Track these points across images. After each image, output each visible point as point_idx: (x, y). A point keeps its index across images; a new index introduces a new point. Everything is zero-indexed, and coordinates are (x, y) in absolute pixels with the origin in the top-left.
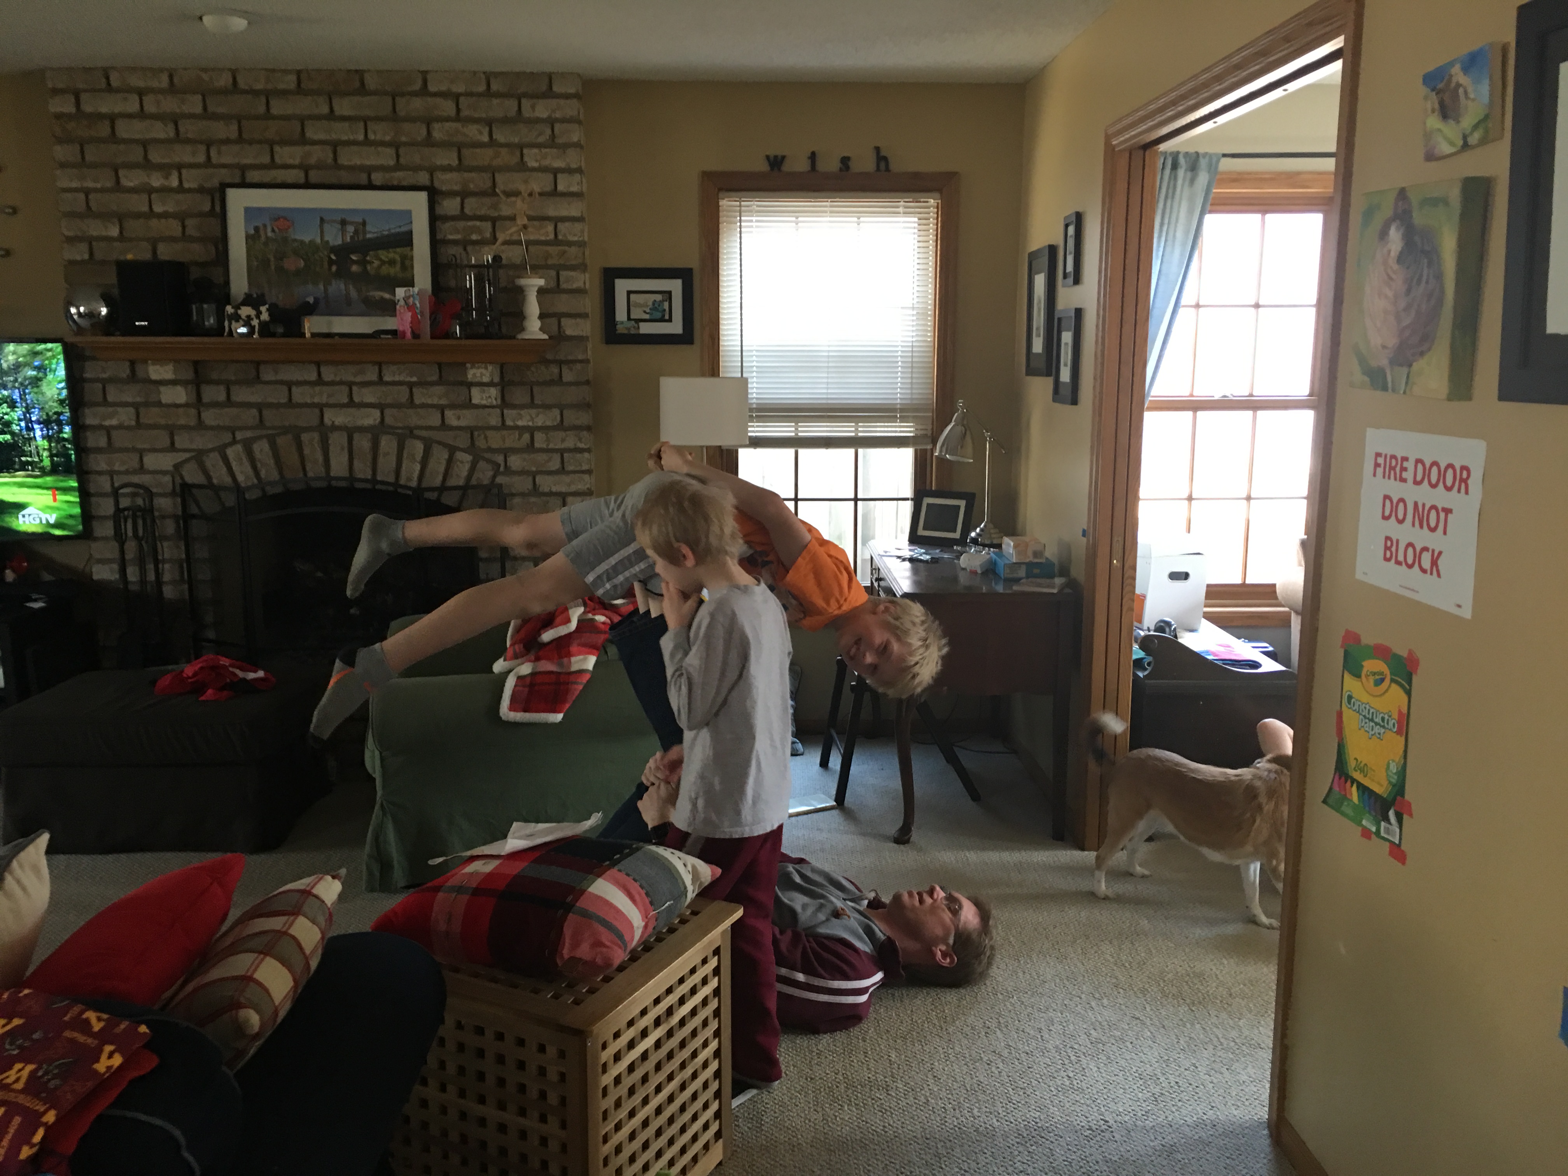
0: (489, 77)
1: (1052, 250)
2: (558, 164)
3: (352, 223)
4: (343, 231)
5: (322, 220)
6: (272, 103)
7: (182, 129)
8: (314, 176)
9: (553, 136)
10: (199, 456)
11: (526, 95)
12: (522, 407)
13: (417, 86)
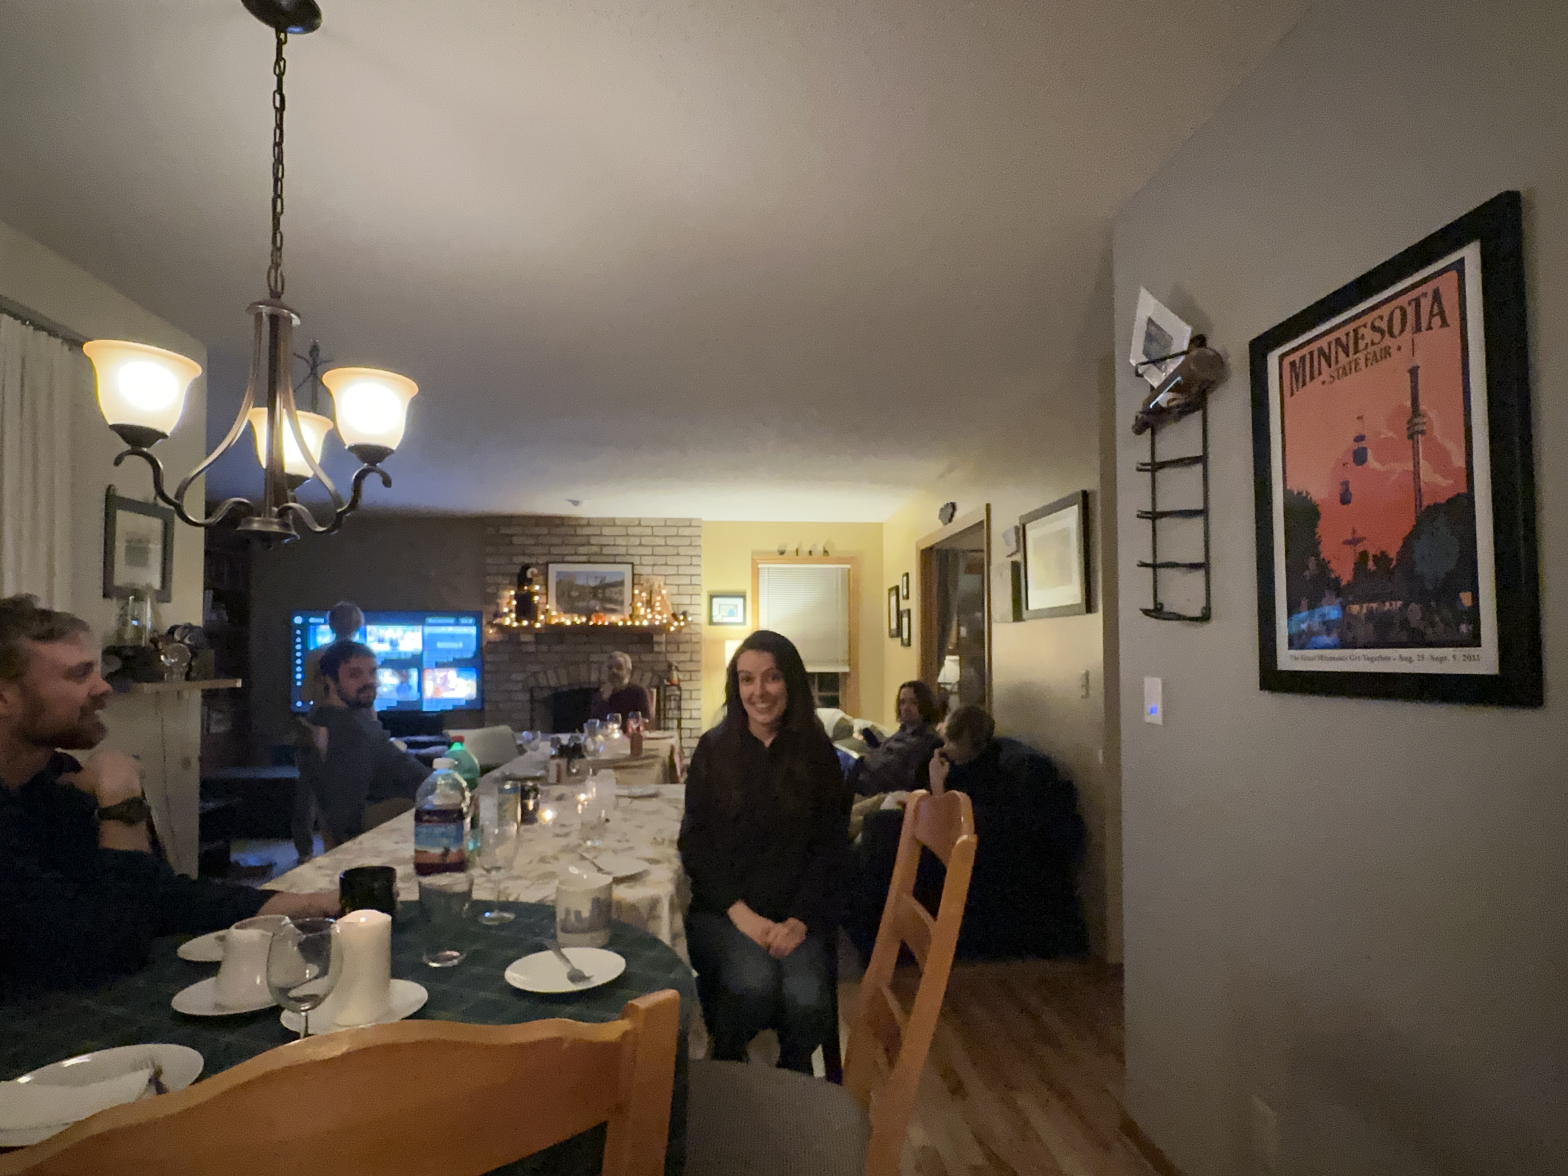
0: (666, 520)
1: (897, 588)
2: (692, 553)
3: (600, 577)
4: (597, 580)
5: (587, 576)
8: (592, 559)
9: (691, 542)
10: (535, 674)
11: (682, 526)
12: (674, 652)
13: (637, 523)
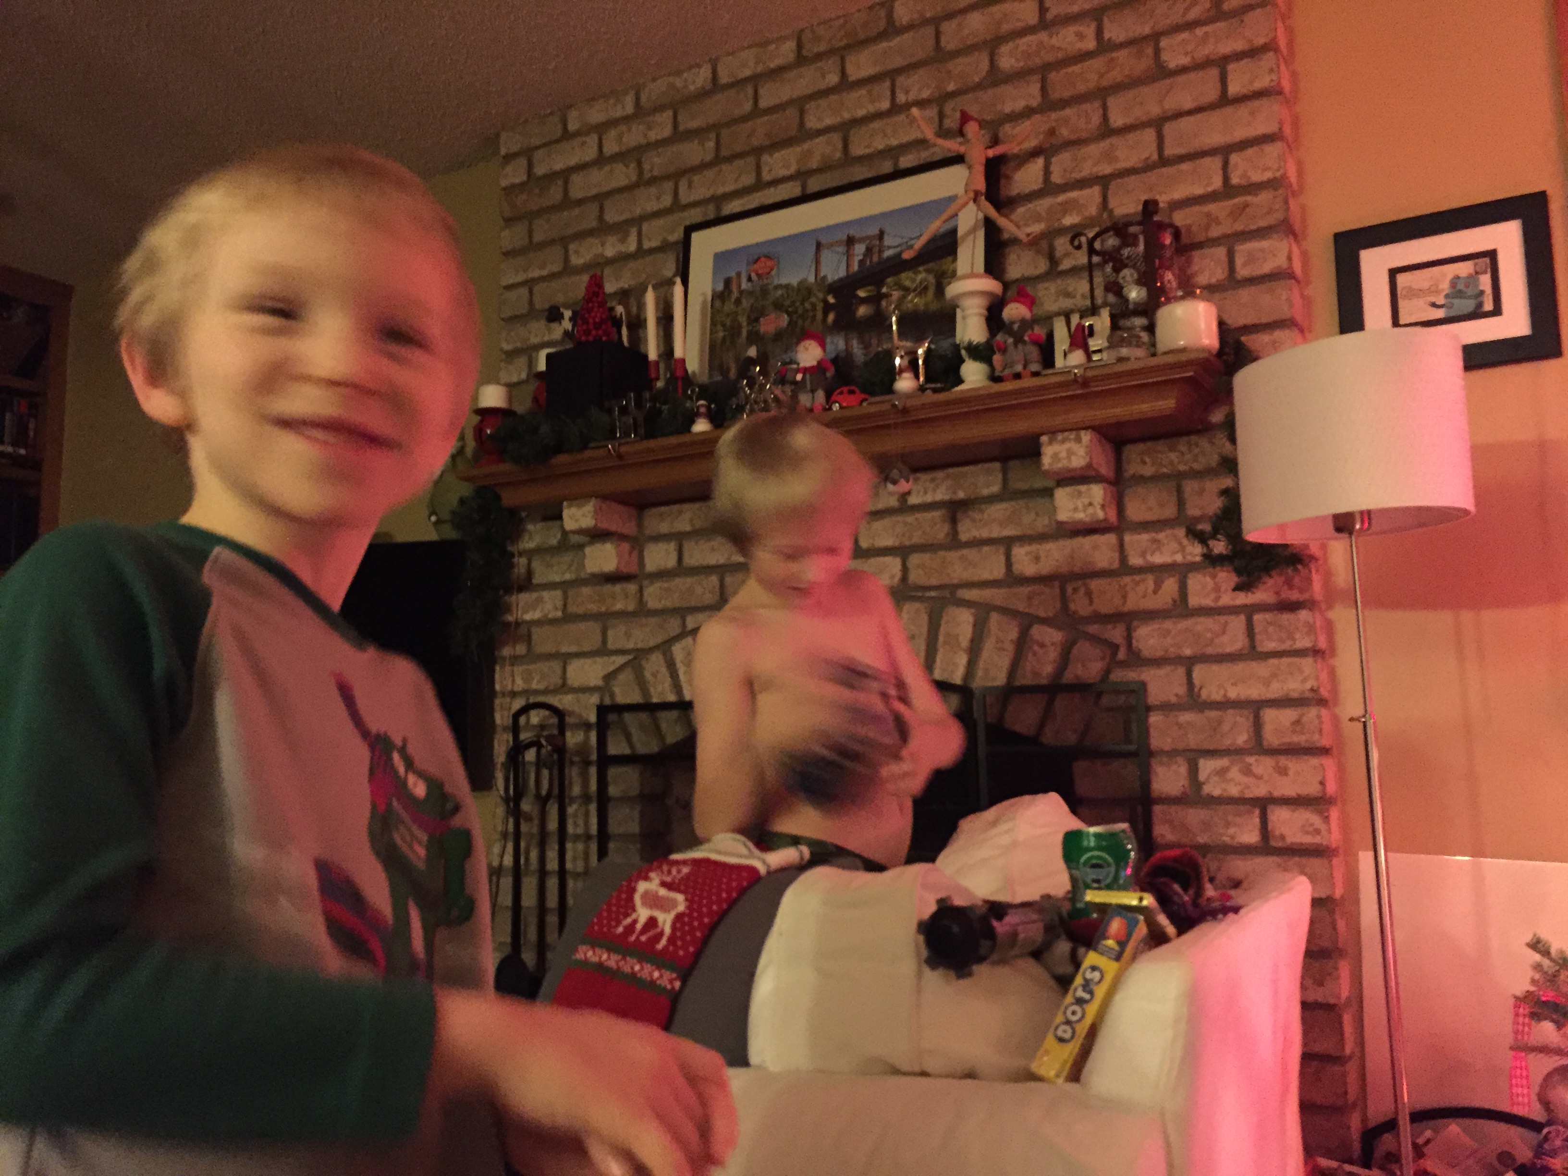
3: (861, 240)
4: (849, 255)
6: (762, 92)
7: (646, 167)
10: (637, 660)
12: (1160, 525)
